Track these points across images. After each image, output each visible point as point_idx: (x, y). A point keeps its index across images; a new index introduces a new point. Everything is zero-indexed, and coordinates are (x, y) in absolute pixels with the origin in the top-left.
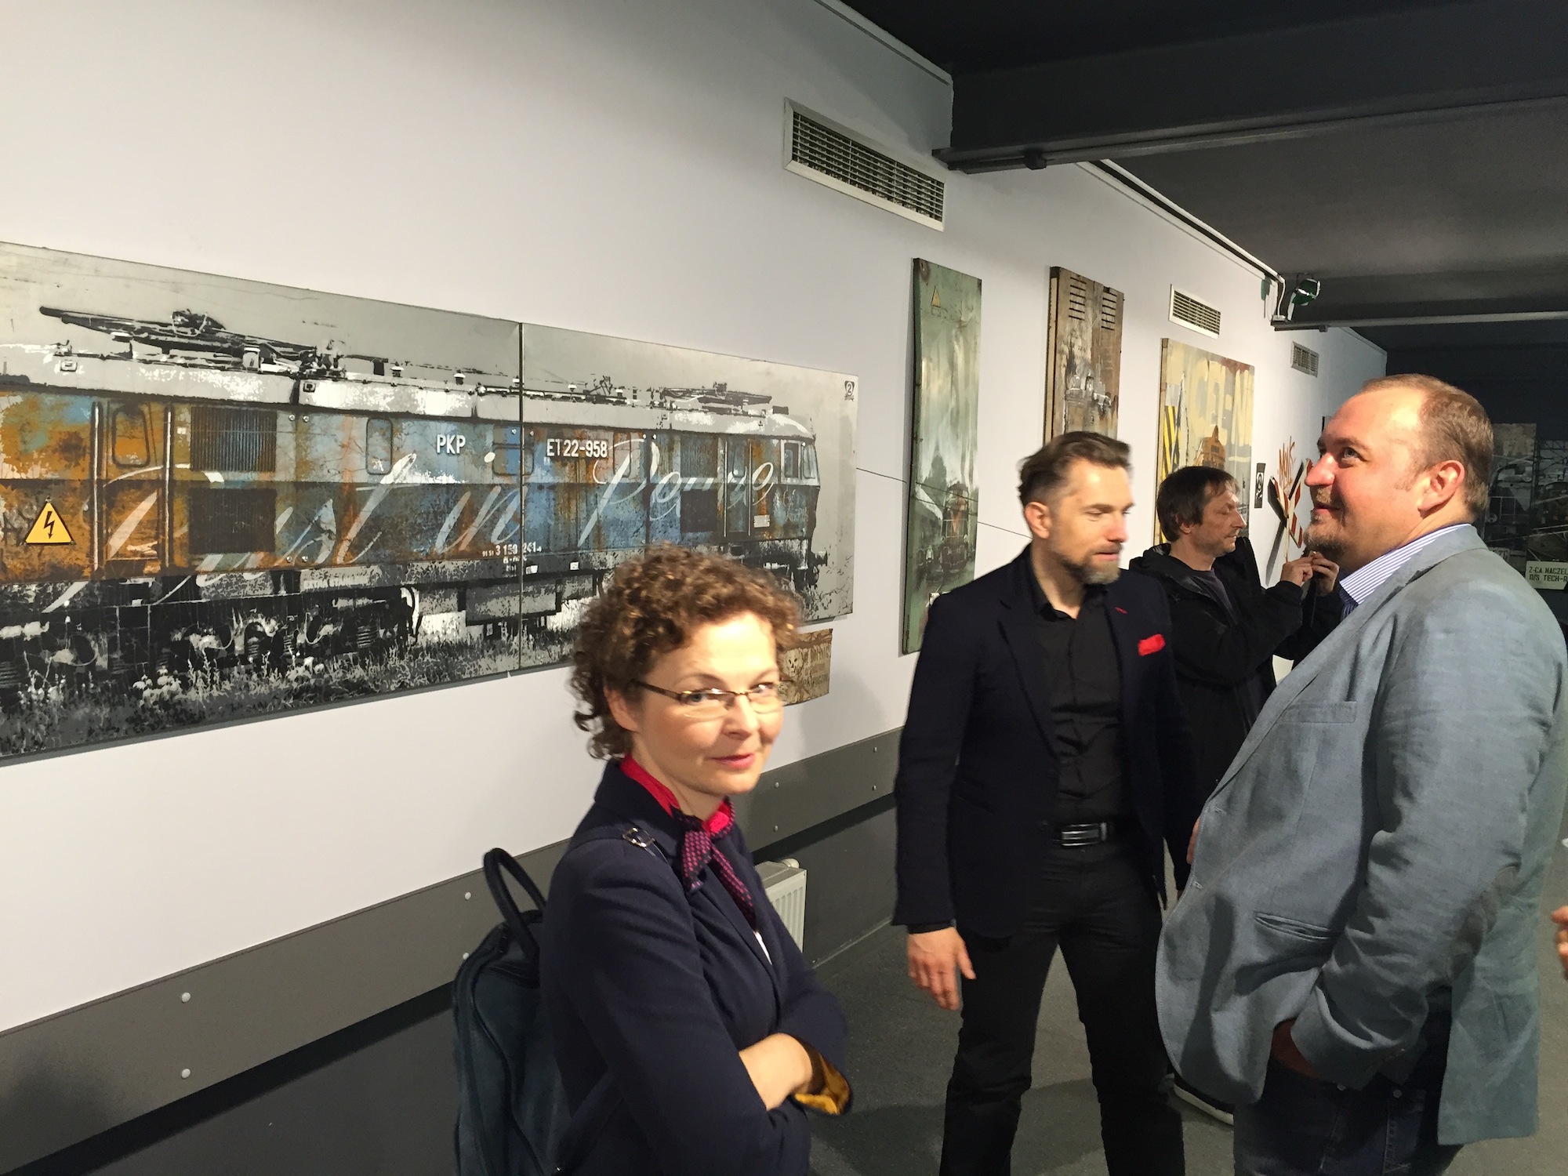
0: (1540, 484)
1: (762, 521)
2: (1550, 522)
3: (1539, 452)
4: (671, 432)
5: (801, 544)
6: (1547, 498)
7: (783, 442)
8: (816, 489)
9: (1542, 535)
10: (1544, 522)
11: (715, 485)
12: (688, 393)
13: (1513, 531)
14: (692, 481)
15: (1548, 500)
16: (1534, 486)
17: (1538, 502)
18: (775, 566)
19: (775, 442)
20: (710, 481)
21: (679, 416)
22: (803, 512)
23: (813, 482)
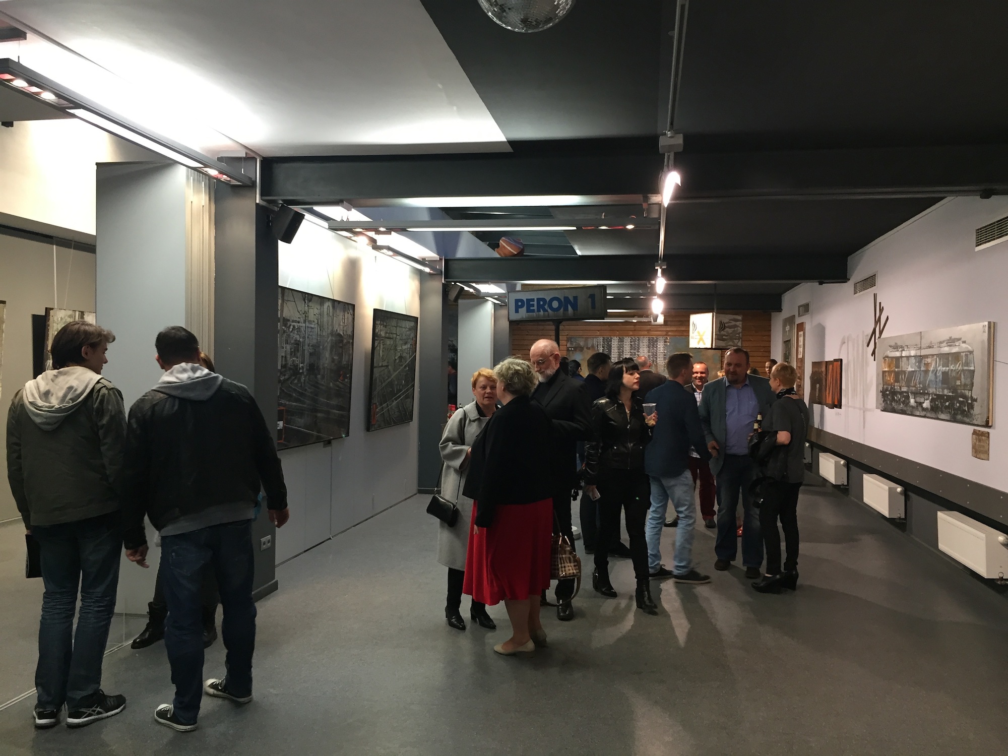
1: (958, 383)
4: (941, 354)
5: (969, 393)
7: (964, 353)
8: (973, 371)
11: (949, 370)
12: (944, 341)
14: (944, 368)
18: (962, 399)
19: (962, 354)
20: (948, 368)
21: (942, 349)
22: (969, 380)
23: (972, 368)
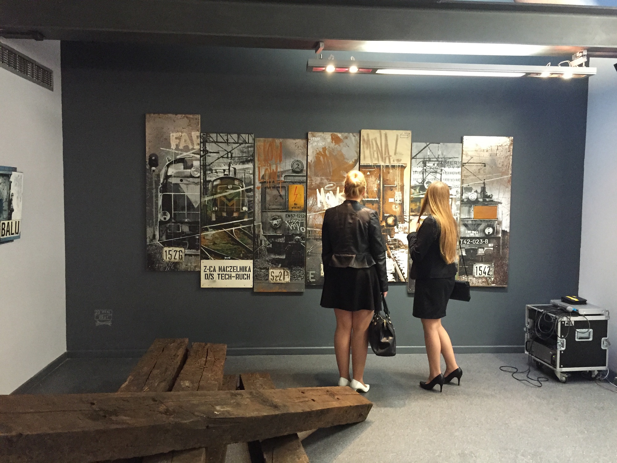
0: (208, 179)
2: (220, 219)
3: (204, 145)
6: (215, 194)
9: (214, 232)
10: (214, 219)
13: (186, 229)
15: (215, 196)
16: (202, 181)
17: (207, 199)
